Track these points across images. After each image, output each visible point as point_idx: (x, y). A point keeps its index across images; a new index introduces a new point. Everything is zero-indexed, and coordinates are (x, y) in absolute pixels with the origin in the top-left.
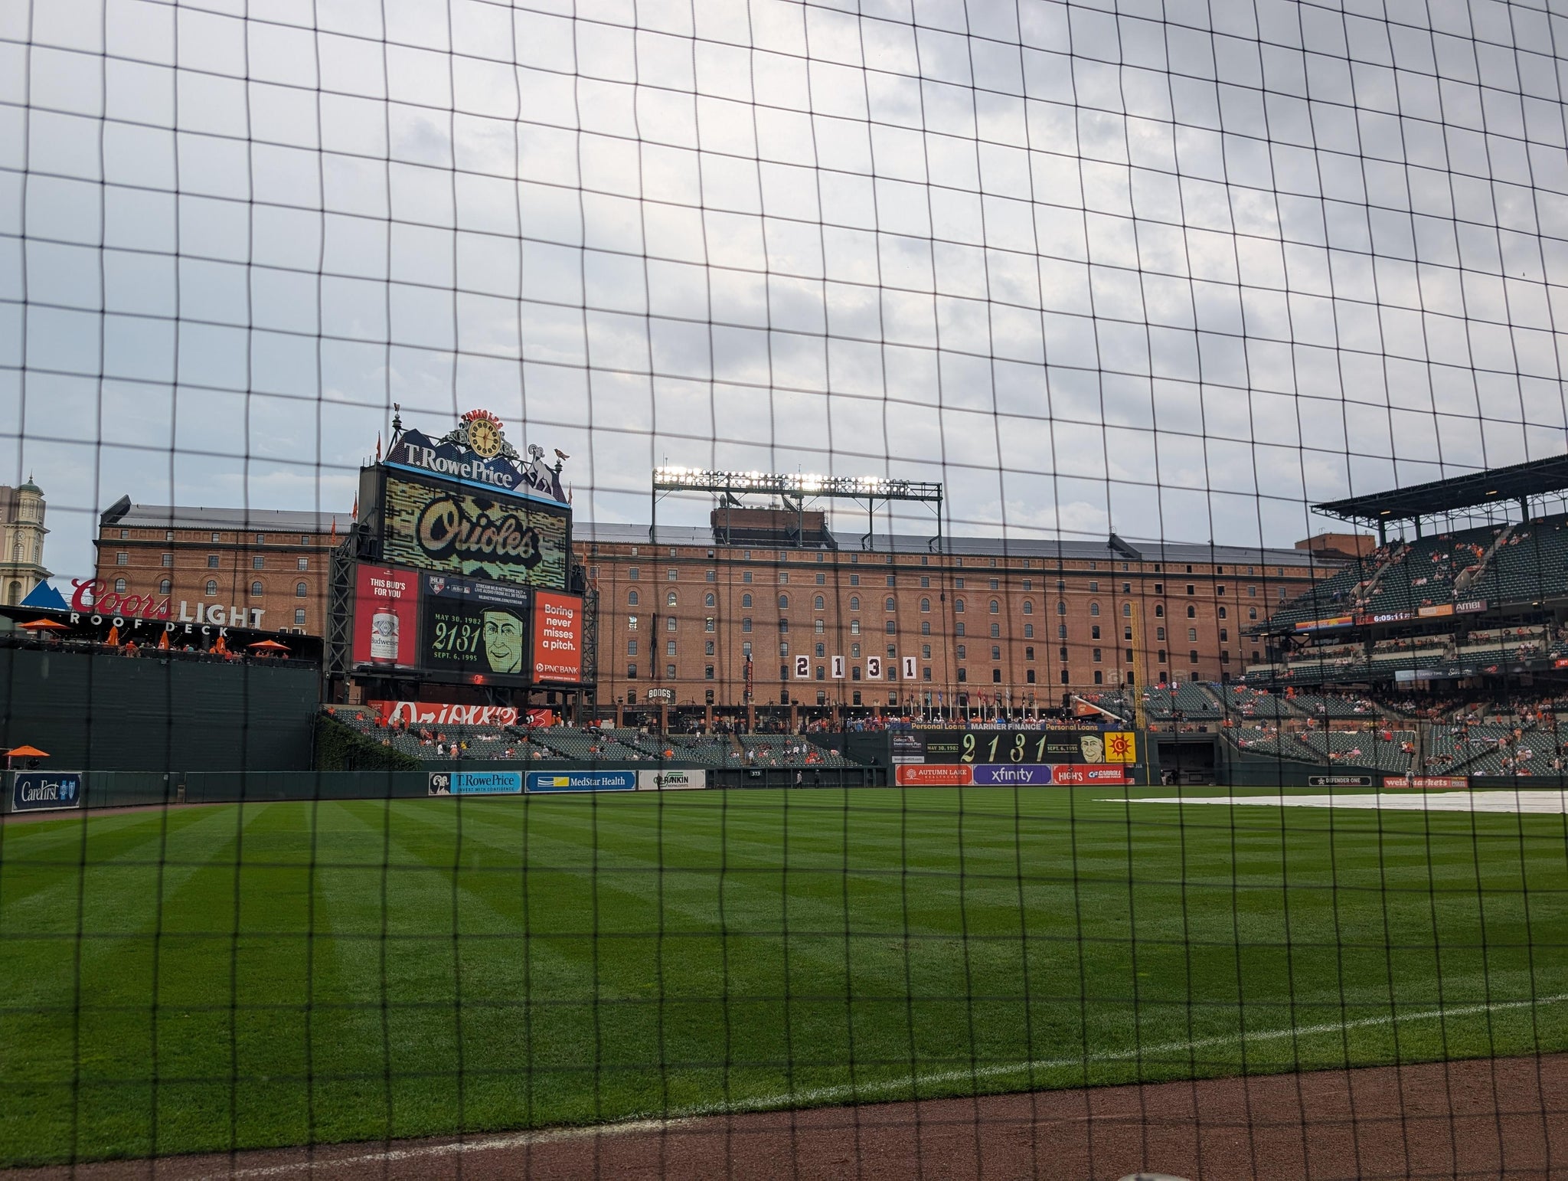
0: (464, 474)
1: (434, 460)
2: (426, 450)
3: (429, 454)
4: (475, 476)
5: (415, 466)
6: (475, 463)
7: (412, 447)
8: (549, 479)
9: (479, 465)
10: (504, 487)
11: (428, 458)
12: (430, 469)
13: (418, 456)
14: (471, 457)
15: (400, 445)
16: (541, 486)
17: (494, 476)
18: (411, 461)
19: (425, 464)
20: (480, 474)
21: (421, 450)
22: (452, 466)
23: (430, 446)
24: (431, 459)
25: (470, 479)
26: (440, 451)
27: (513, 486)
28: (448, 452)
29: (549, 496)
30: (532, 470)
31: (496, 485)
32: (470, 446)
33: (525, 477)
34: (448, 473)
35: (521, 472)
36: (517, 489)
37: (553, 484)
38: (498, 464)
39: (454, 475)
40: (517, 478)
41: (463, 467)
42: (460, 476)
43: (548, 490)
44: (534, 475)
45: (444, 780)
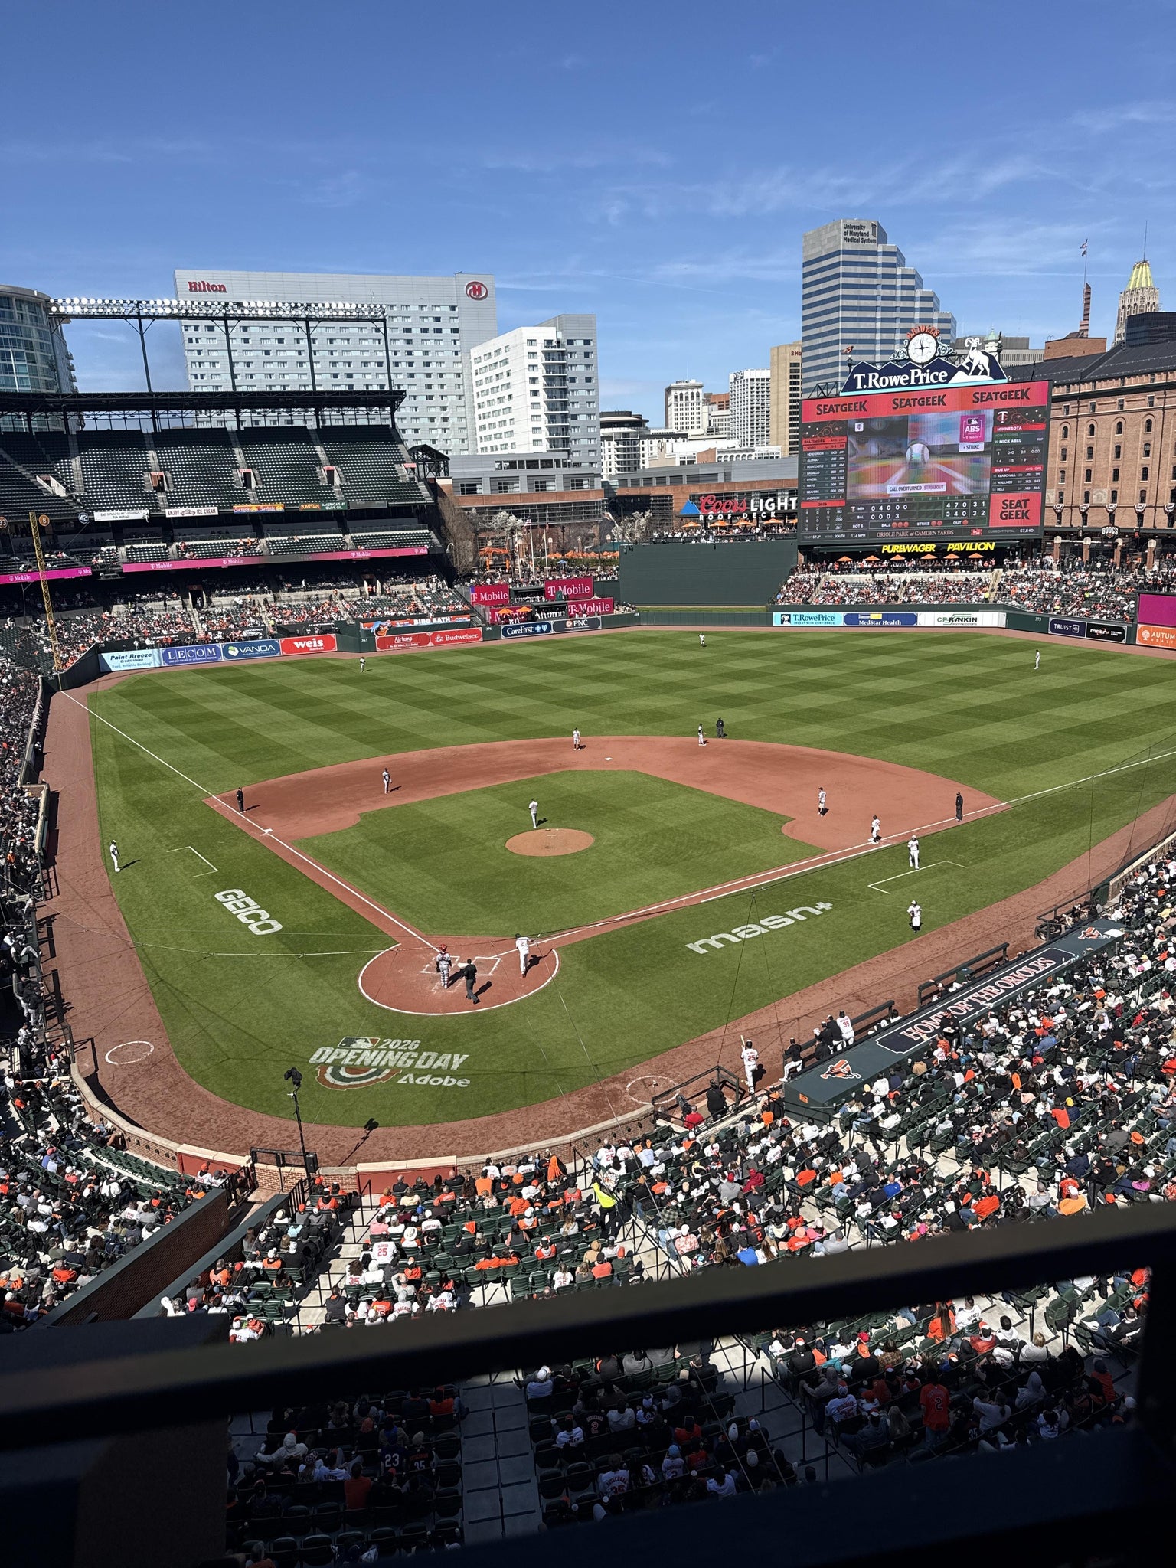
0: (903, 383)
1: (878, 381)
2: (870, 375)
3: (874, 377)
4: (913, 382)
5: (863, 389)
6: (913, 371)
7: (859, 376)
8: (985, 361)
9: (916, 373)
10: (939, 383)
11: (873, 379)
12: (874, 388)
13: (865, 381)
14: (911, 366)
15: (852, 376)
16: (976, 372)
17: (930, 378)
18: (859, 387)
19: (870, 386)
20: (917, 380)
21: (867, 377)
22: (894, 380)
23: (876, 371)
24: (875, 381)
25: (909, 385)
26: (882, 373)
27: (948, 379)
28: (889, 370)
29: (984, 377)
30: (967, 360)
31: (931, 384)
32: (910, 359)
33: (962, 368)
34: (889, 386)
35: (957, 365)
36: (952, 381)
37: (989, 366)
38: (935, 365)
39: (894, 386)
40: (952, 372)
41: (902, 379)
42: (900, 385)
43: (985, 373)
44: (970, 364)
45: (787, 618)
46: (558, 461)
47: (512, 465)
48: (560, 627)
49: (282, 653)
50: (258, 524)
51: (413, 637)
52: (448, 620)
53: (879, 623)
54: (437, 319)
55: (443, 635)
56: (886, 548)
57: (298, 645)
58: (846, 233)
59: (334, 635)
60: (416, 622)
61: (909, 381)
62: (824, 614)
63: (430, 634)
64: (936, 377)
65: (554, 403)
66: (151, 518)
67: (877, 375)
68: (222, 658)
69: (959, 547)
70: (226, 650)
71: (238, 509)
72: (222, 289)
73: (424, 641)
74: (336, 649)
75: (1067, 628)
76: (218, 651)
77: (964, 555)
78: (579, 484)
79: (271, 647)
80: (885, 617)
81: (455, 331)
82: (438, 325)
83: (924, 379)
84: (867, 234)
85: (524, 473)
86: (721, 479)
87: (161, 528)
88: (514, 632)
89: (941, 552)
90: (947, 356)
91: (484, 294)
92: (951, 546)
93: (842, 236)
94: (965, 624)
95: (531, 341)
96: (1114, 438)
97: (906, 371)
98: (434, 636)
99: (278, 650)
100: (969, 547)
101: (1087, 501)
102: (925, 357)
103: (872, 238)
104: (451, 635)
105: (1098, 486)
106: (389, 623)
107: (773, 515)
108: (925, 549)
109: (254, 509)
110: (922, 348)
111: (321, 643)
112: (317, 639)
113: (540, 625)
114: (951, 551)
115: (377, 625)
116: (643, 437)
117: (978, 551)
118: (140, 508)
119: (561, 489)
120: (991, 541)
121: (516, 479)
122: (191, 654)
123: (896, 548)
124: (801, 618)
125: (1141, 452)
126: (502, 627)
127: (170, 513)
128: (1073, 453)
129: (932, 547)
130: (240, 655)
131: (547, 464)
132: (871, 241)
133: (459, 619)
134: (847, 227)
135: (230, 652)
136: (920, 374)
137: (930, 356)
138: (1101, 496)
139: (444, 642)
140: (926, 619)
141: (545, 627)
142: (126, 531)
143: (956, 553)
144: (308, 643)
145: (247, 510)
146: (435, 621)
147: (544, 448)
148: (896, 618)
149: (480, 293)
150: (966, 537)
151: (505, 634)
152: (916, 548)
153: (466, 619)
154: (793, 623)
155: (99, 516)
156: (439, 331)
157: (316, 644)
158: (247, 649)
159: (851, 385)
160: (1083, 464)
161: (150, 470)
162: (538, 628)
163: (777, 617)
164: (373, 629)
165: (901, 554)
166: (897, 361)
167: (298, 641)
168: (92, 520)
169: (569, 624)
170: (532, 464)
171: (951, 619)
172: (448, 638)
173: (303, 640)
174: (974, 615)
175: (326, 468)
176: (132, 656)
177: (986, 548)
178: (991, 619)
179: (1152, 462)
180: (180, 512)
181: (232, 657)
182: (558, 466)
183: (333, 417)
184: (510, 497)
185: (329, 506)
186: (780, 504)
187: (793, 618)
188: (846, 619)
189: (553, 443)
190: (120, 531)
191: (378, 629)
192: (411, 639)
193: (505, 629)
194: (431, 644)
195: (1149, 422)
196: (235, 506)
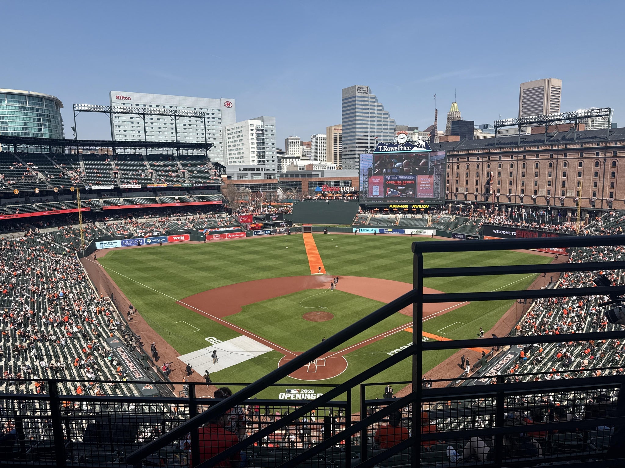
1: (387, 149)
2: (384, 147)
4: (399, 150)
5: (382, 152)
6: (399, 146)
7: (380, 147)
8: (424, 144)
10: (408, 150)
11: (385, 148)
12: (386, 151)
13: (382, 149)
14: (398, 144)
15: (377, 147)
16: (421, 147)
17: (405, 148)
18: (380, 150)
19: (384, 150)
20: (400, 149)
22: (392, 149)
23: (385, 145)
25: (397, 151)
26: (389, 146)
27: (411, 149)
28: (391, 145)
29: (423, 149)
30: (418, 143)
31: (405, 150)
32: (398, 142)
33: (416, 146)
34: (391, 151)
35: (414, 145)
36: (413, 150)
37: (425, 145)
38: (407, 144)
39: (392, 151)
40: (413, 147)
41: (395, 148)
42: (394, 151)
43: (424, 148)
44: (419, 145)
45: (358, 230)
46: (262, 169)
47: (245, 169)
48: (275, 232)
49: (168, 242)
50: (156, 191)
51: (220, 235)
52: (232, 229)
53: (391, 233)
54: (213, 114)
55: (231, 234)
56: (391, 206)
57: (174, 238)
58: (358, 90)
59: (189, 235)
60: (220, 230)
61: (398, 149)
62: (372, 229)
63: (226, 234)
64: (407, 148)
65: (260, 147)
66: (115, 188)
67: (386, 147)
68: (145, 244)
69: (416, 206)
70: (146, 240)
71: (149, 186)
72: (129, 99)
73: (224, 237)
74: (189, 240)
75: (458, 236)
76: (143, 240)
77: (418, 209)
78: (270, 177)
79: (164, 239)
80: (393, 231)
81: (220, 119)
82: (213, 116)
83: (403, 149)
84: (365, 91)
85: (249, 173)
86: (320, 176)
87: (118, 192)
88: (258, 233)
89: (410, 208)
90: (411, 142)
91: (231, 106)
92: (414, 206)
93: (357, 91)
94: (421, 234)
95: (252, 125)
96: (466, 170)
97: (397, 146)
98: (228, 235)
99: (167, 240)
100: (420, 206)
101: (457, 191)
102: (403, 141)
103: (366, 92)
104: (235, 234)
105: (461, 186)
106: (210, 230)
107: (349, 192)
108: (405, 207)
109: (155, 186)
110: (402, 139)
111: (183, 238)
112: (182, 236)
113: (268, 231)
114: (414, 208)
115: (205, 230)
116: (284, 158)
117: (423, 208)
118: (110, 185)
119: (263, 179)
120: (427, 205)
121: (247, 175)
122: (132, 242)
123: (394, 206)
124: (364, 230)
125: (475, 175)
126: (254, 231)
127: (122, 187)
128: (451, 174)
129: (407, 206)
130: (152, 242)
131: (258, 169)
132: (366, 93)
133: (236, 228)
134: (358, 88)
135: (148, 241)
136: (401, 147)
137: (405, 141)
138: (462, 189)
139: (232, 237)
140: (408, 232)
141: (269, 232)
142: (102, 193)
143: (415, 208)
144: (179, 238)
145: (153, 186)
146: (227, 229)
147: (256, 163)
148: (397, 231)
149: (229, 106)
150: (418, 203)
151: (255, 234)
152: (401, 206)
153: (239, 228)
154: (361, 232)
155: (94, 188)
156: (213, 118)
157: (182, 238)
158: (155, 240)
159: (377, 150)
160: (455, 178)
161: (113, 170)
162: (267, 232)
163: (354, 229)
164: (204, 232)
165: (397, 208)
166: (394, 142)
167: (175, 237)
168: (91, 189)
169: (278, 231)
170: (253, 169)
171: (417, 232)
172: (233, 236)
173: (177, 237)
174: (424, 230)
175: (182, 171)
176: (109, 243)
177: (426, 207)
178: (429, 232)
179: (479, 179)
180: (126, 187)
181: (149, 243)
182: (262, 170)
183: (183, 152)
184: (244, 181)
185: (184, 185)
186: (351, 189)
187: (360, 230)
188: (380, 231)
189: (259, 161)
190: (100, 194)
191: (206, 232)
192: (219, 236)
193: (255, 232)
194: (227, 238)
195: (478, 165)
196: (148, 185)
